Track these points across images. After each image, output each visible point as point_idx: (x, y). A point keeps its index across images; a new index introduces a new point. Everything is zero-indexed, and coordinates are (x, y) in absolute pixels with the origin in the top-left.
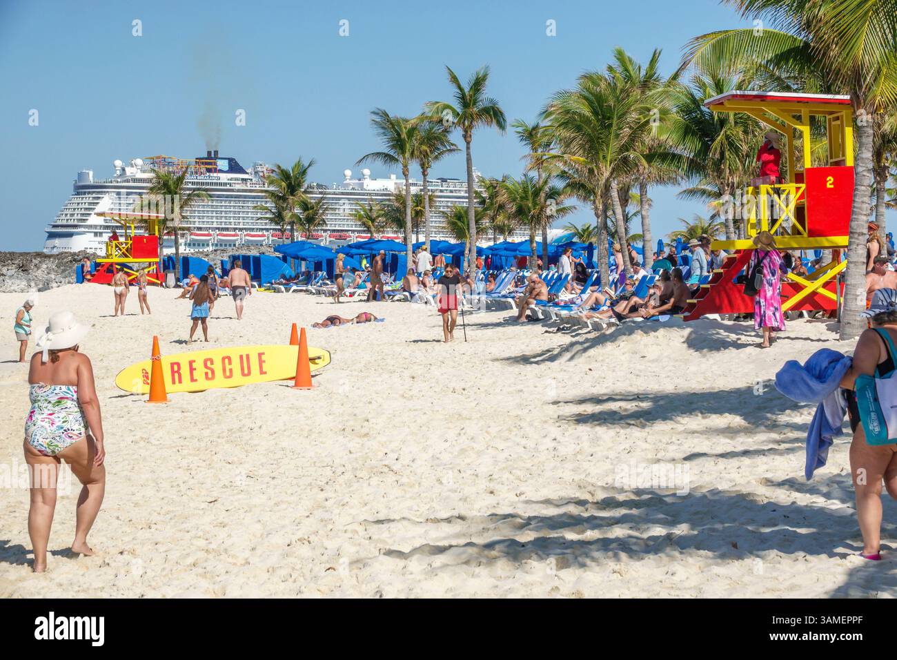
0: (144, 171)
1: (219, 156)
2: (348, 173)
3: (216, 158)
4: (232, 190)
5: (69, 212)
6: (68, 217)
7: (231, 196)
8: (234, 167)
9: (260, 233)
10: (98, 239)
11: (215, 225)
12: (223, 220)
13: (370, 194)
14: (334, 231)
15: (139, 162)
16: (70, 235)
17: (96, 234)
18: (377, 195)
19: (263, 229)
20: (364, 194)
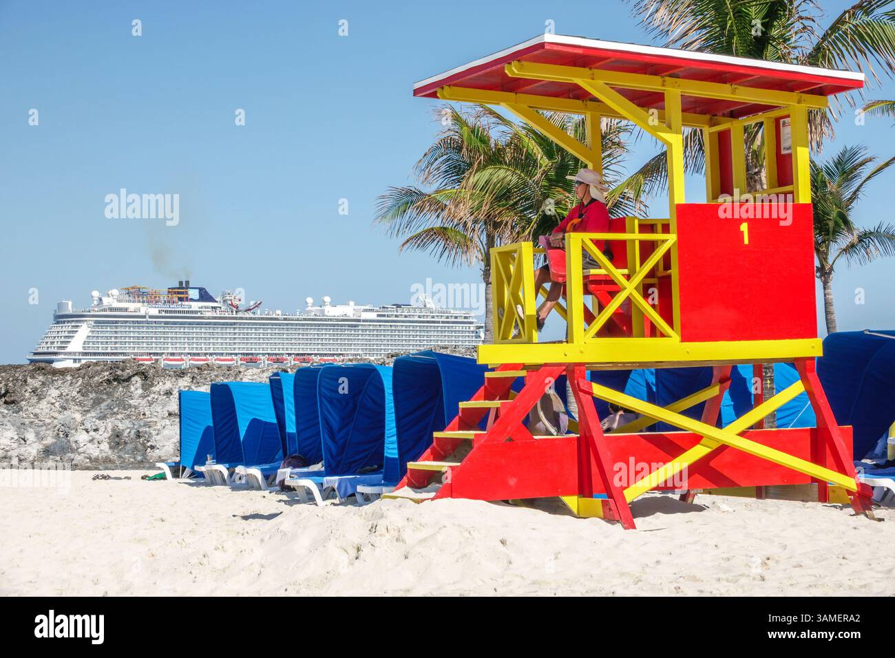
0: (119, 301)
1: (190, 286)
2: (310, 300)
3: (188, 288)
5: (50, 340)
6: (49, 345)
7: (201, 324)
8: (205, 296)
9: (230, 358)
11: (187, 351)
12: (195, 346)
13: (331, 320)
14: (298, 354)
15: (115, 292)
16: (51, 362)
17: (75, 361)
18: (337, 320)
19: (231, 354)
20: (325, 320)
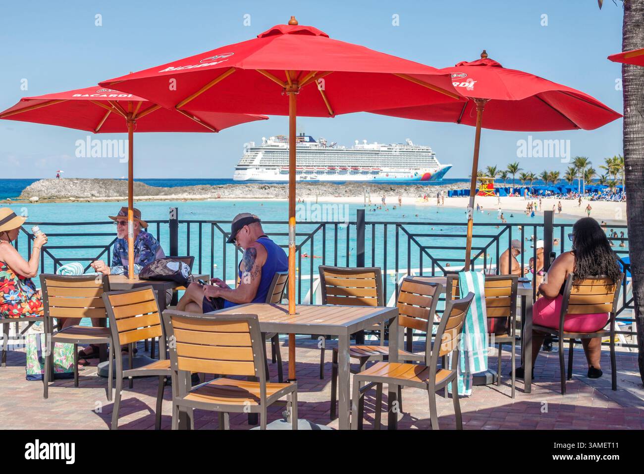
0: (275, 142)
1: (305, 135)
2: (357, 142)
3: (304, 136)
4: (310, 150)
5: (245, 160)
6: (245, 161)
7: (310, 152)
8: (312, 140)
9: (323, 167)
10: (258, 170)
11: (304, 165)
12: (307, 162)
13: (367, 151)
14: (352, 166)
15: (273, 138)
16: (246, 169)
17: (256, 168)
18: (370, 151)
19: (323, 166)
20: (364, 151)
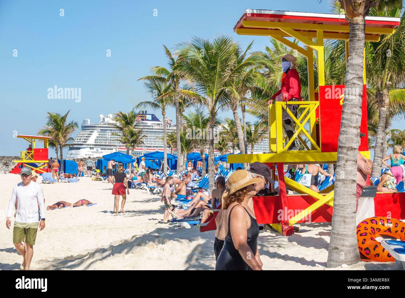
0: (113, 120)
3: (146, 114)
5: (79, 138)
6: (79, 140)
7: (153, 132)
8: (154, 118)
10: (92, 150)
12: (149, 142)
15: (111, 115)
16: (79, 149)
17: (91, 148)
